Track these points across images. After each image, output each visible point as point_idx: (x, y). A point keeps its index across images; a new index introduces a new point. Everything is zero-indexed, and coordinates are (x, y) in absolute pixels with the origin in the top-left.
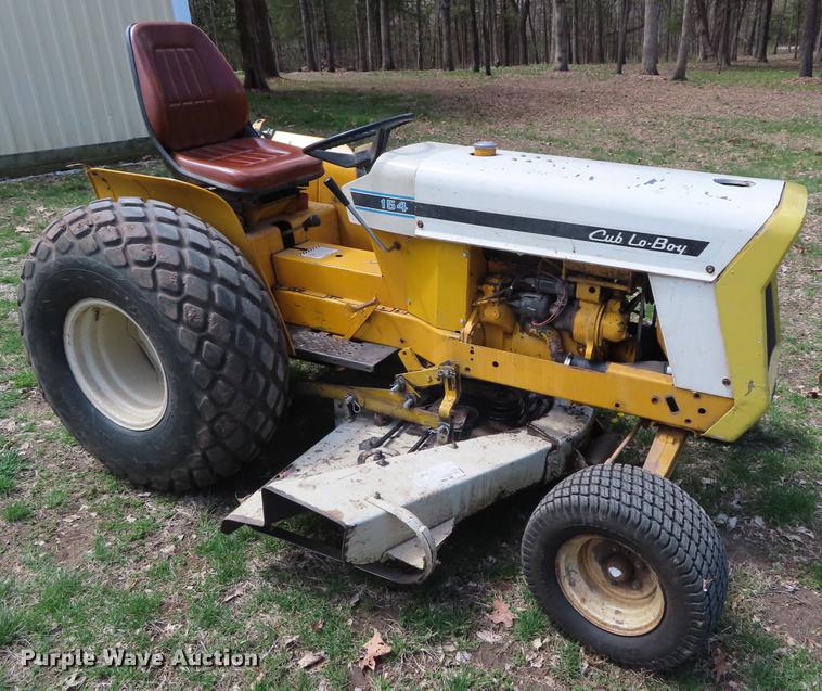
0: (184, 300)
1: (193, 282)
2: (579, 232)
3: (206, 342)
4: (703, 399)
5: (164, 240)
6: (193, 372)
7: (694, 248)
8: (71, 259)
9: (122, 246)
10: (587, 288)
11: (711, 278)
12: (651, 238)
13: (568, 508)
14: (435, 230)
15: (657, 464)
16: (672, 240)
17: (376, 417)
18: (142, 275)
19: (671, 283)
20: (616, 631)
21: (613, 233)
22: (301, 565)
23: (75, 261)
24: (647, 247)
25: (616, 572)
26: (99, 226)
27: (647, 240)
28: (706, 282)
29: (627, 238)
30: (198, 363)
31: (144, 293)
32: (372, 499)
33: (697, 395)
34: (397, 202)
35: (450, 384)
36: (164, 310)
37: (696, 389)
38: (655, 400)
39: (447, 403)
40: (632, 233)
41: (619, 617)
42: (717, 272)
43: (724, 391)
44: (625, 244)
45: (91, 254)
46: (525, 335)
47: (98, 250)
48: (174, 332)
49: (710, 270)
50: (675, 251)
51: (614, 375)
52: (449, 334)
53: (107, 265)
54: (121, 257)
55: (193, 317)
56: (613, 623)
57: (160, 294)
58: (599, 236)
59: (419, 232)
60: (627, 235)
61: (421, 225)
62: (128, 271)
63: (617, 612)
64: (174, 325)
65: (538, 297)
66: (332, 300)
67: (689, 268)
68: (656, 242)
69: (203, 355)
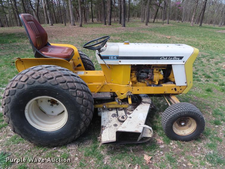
0: (76, 90)
1: (78, 85)
2: (158, 58)
3: (84, 100)
4: (181, 87)
5: (65, 75)
6: (81, 109)
7: (181, 58)
8: (34, 86)
9: (54, 79)
10: (156, 70)
11: (184, 63)
12: (173, 57)
13: (178, 114)
14: (124, 62)
15: (177, 101)
16: (177, 57)
17: (110, 109)
18: (64, 86)
19: (176, 65)
20: (185, 135)
21: (165, 57)
22: (113, 149)
23: (37, 86)
24: (172, 59)
25: (183, 124)
26: (44, 74)
27: (172, 58)
28: (183, 64)
29: (168, 58)
30: (82, 106)
31: (65, 91)
32: (139, 125)
33: (180, 87)
34: (114, 57)
35: (129, 97)
36: (72, 94)
37: (180, 85)
38: (172, 89)
39: (130, 101)
40: (169, 57)
41: (184, 132)
42: (185, 62)
43: (185, 85)
44: (168, 59)
45: (43, 83)
46: (139, 82)
47: (46, 81)
48: (75, 100)
49: (184, 62)
50: (177, 59)
51: (164, 86)
52: (127, 86)
53: (50, 85)
54: (55, 82)
55: (80, 94)
56: (184, 134)
57: (70, 90)
58: (163, 58)
59: (120, 63)
60: (168, 57)
61: (120, 62)
62: (58, 85)
63: (183, 131)
64: (75, 97)
65: (145, 74)
66: (90, 84)
67: (180, 62)
68: (174, 58)
69: (84, 103)
